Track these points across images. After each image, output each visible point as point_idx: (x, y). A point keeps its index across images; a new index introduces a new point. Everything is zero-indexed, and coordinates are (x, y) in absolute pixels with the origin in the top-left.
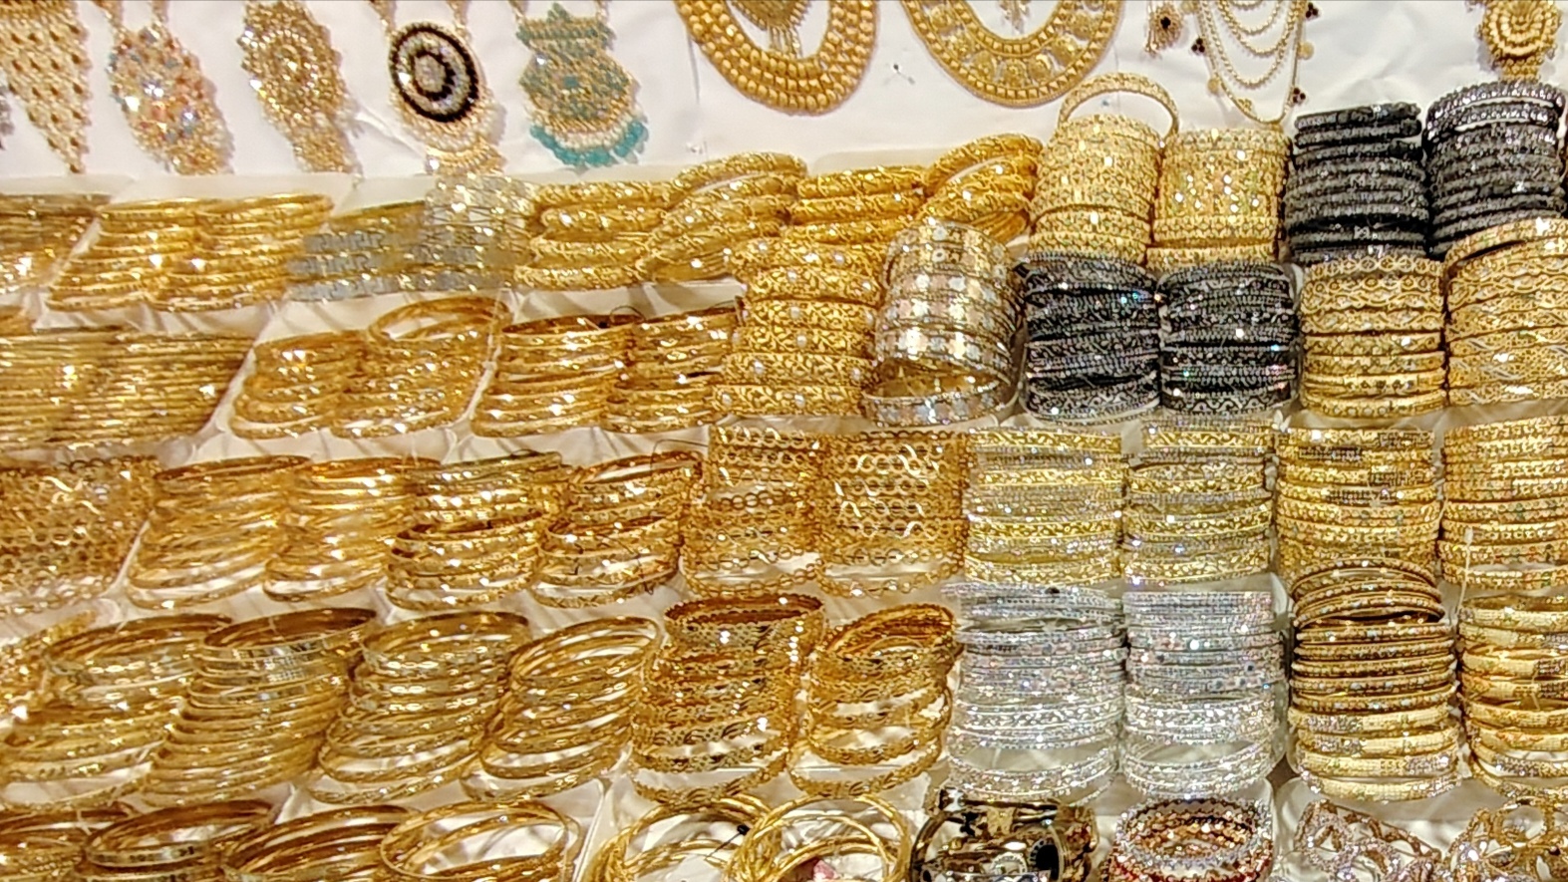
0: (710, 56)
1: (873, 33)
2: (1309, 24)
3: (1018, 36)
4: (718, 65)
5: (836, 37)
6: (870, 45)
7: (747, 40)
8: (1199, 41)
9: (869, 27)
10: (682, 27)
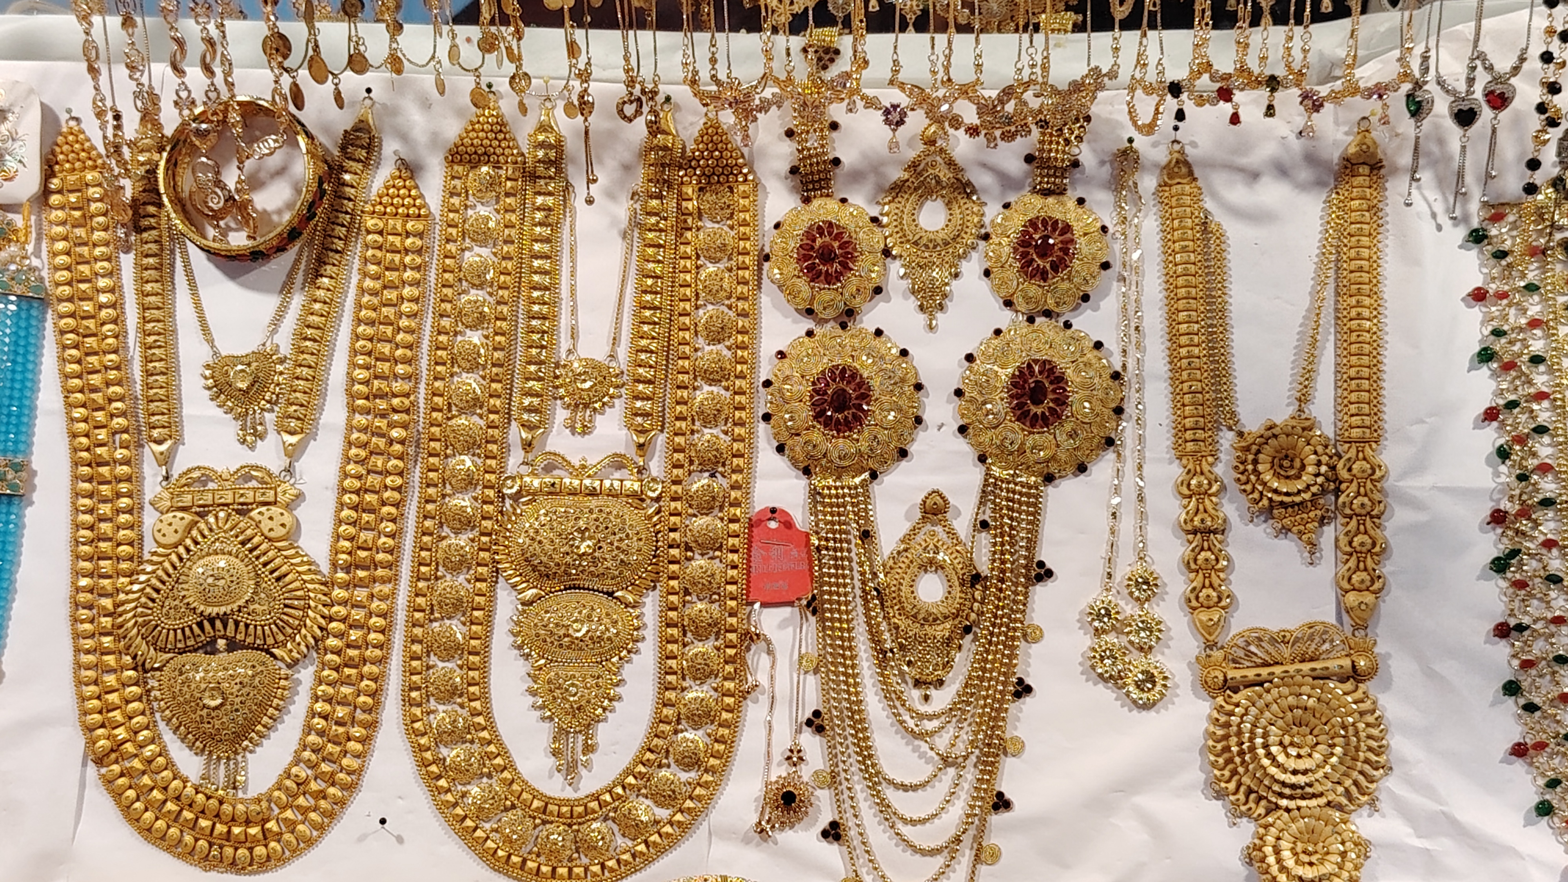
0: (108, 782)
1: (358, 772)
2: (997, 819)
3: (569, 793)
4: (117, 795)
5: (302, 772)
6: (351, 788)
7: (170, 764)
8: (834, 825)
9: (355, 764)
10: (80, 742)
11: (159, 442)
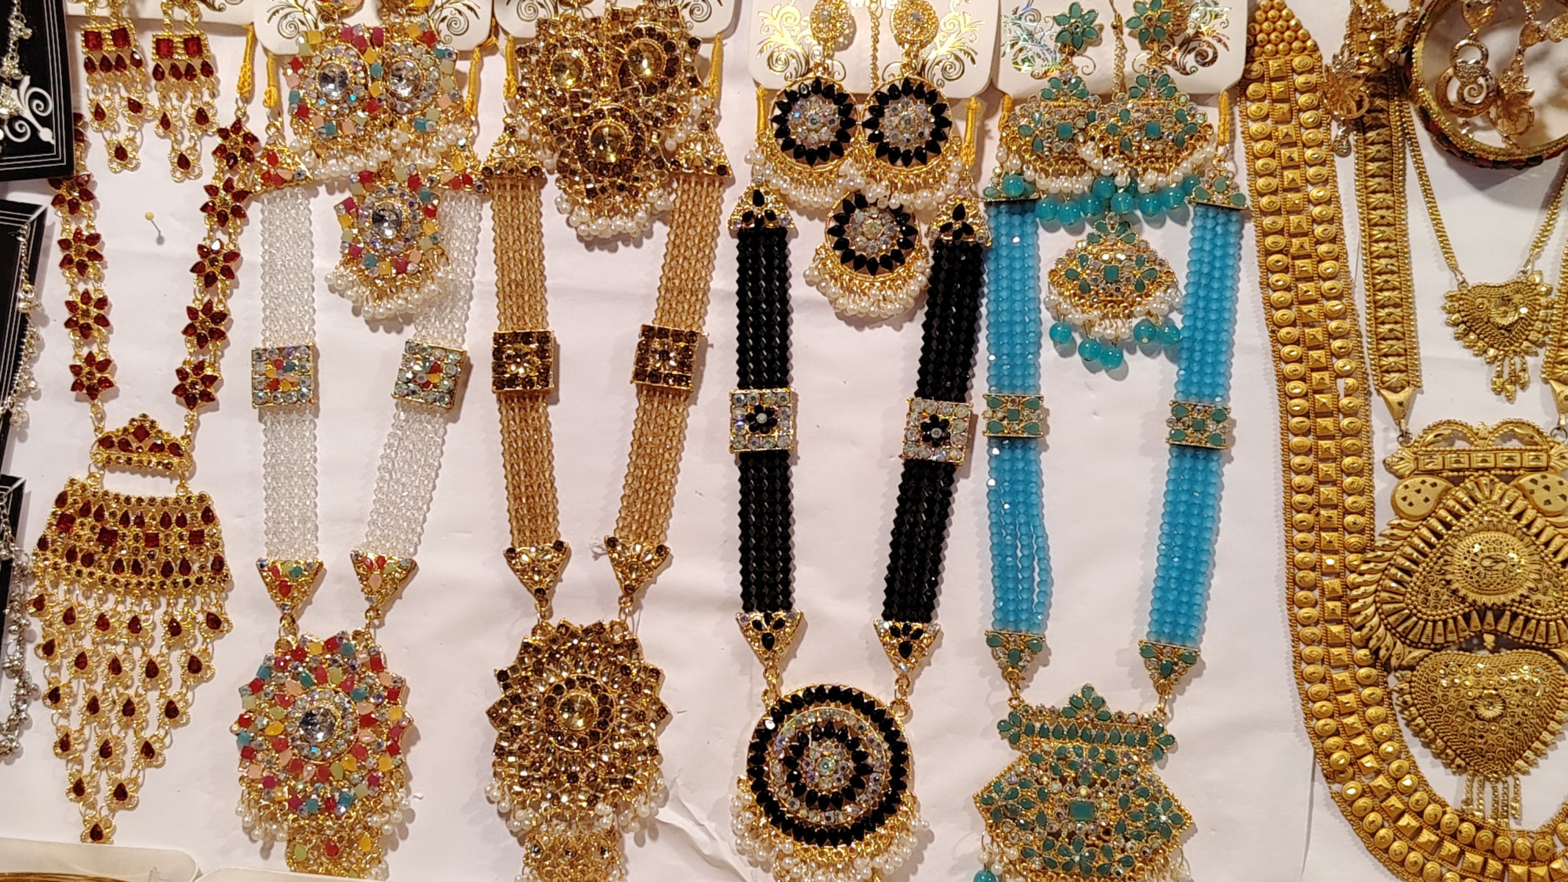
0: (1346, 803)
4: (1356, 818)
7: (1422, 783)
10: (1306, 752)
11: (1394, 390)
